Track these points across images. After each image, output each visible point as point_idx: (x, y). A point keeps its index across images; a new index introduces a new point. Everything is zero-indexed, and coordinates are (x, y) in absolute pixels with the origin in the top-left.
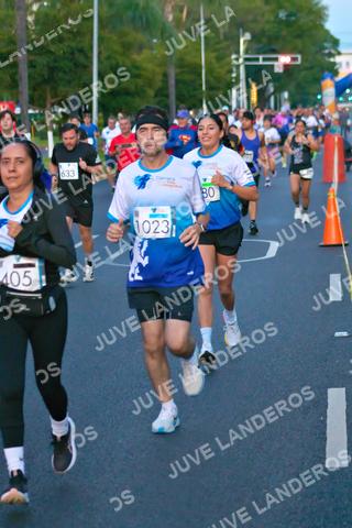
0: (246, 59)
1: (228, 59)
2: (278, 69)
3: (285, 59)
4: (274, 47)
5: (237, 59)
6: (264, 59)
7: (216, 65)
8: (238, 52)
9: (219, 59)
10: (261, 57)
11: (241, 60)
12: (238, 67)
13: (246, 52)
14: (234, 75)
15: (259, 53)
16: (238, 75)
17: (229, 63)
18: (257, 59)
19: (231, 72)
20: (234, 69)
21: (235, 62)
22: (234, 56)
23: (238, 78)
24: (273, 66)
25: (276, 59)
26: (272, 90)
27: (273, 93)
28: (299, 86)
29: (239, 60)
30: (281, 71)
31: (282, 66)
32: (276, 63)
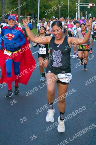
0: (80, 4)
1: (75, 4)
2: (89, 7)
3: (91, 5)
4: (88, 1)
5: (78, 4)
6: (85, 5)
7: (72, 6)
8: (78, 2)
9: (73, 4)
10: (84, 4)
11: (79, 5)
12: (78, 6)
13: (80, 2)
14: (77, 9)
15: (83, 3)
16: (78, 9)
17: (75, 5)
18: (83, 5)
19: (76, 8)
20: (77, 7)
21: (77, 5)
22: (77, 3)
23: (77, 10)
24: (87, 6)
25: (88, 5)
26: (87, 13)
27: (87, 14)
28: (94, 12)
29: (78, 5)
30: (89, 8)
31: (90, 7)
32: (88, 6)
